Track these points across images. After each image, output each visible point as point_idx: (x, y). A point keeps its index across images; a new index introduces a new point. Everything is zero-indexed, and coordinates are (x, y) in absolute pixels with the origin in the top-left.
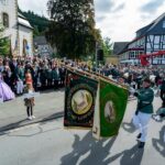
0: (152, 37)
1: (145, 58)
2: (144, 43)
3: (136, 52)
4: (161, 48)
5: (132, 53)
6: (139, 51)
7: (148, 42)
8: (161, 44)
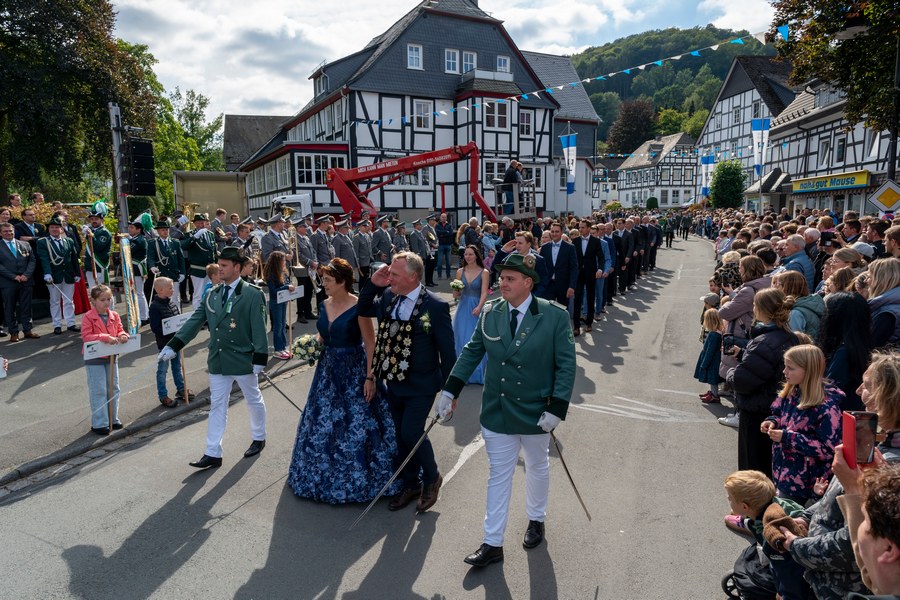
0: (371, 101)
2: (346, 122)
3: (317, 159)
4: (408, 147)
5: (301, 165)
6: (329, 156)
7: (360, 120)
8: (408, 129)
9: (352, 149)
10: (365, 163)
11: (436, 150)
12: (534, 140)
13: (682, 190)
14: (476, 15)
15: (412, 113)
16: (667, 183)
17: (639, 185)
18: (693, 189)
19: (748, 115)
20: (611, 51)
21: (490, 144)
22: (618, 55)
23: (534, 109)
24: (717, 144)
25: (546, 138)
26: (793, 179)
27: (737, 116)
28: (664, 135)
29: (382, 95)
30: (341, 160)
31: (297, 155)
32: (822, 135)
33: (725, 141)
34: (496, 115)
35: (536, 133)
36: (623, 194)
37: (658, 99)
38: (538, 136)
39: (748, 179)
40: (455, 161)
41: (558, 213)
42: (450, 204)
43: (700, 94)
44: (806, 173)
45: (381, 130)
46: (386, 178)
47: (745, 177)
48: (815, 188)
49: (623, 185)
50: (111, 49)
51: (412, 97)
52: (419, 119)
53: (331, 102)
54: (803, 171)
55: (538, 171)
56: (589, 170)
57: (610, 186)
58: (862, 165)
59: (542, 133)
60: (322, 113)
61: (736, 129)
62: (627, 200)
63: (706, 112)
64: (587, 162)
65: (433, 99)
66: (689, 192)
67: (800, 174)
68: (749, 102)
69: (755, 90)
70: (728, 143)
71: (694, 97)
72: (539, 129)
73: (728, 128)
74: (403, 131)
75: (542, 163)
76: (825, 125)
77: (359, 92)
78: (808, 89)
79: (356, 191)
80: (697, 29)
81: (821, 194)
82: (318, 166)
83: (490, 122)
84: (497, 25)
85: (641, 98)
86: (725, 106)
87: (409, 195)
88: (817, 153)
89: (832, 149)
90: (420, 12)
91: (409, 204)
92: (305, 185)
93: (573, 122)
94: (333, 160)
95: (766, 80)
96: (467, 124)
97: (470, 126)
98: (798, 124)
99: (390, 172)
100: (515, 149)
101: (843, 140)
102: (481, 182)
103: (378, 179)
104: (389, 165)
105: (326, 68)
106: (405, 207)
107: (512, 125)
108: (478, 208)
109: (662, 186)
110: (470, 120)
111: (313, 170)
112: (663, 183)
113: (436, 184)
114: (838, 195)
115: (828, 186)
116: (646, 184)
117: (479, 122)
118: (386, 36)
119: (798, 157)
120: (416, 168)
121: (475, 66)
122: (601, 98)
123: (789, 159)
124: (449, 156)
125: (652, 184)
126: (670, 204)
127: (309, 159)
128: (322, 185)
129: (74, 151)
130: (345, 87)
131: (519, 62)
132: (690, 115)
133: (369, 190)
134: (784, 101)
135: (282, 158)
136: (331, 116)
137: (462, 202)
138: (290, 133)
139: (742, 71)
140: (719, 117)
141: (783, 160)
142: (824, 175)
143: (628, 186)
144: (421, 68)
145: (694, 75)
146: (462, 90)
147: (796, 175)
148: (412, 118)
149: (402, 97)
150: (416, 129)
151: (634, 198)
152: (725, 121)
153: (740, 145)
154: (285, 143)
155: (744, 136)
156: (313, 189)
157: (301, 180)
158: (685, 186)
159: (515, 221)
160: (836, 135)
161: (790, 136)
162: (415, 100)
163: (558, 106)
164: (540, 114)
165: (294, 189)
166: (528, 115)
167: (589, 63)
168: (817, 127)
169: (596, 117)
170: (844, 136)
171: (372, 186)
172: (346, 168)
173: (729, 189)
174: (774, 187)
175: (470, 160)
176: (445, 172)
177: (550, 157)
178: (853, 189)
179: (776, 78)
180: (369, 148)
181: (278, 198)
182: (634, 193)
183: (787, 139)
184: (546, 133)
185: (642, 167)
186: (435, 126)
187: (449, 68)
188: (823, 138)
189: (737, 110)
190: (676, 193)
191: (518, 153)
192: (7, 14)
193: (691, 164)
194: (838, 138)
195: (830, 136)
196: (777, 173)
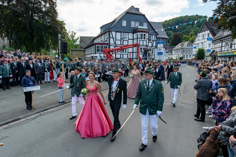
0: (114, 33)
1: (109, 52)
2: (108, 38)
3: (101, 46)
4: (122, 44)
5: (97, 48)
6: (104, 46)
7: (111, 38)
8: (122, 40)
9: (109, 44)
10: (112, 48)
11: (129, 45)
12: (152, 43)
13: (189, 55)
14: (139, 13)
15: (123, 36)
17: (178, 54)
18: (191, 55)
19: (206, 37)
20: (171, 21)
21: (141, 43)
22: (173, 22)
23: (152, 35)
24: (198, 44)
25: (155, 42)
26: (218, 53)
27: (203, 37)
28: (184, 41)
29: (116, 32)
30: (106, 47)
31: (96, 45)
32: (226, 42)
33: (200, 43)
34: (143, 37)
35: (152, 41)
36: (173, 56)
37: (183, 33)
38: (153, 42)
39: (206, 53)
40: (133, 47)
41: (157, 60)
42: (131, 57)
43: (194, 31)
44: (221, 51)
45: (116, 40)
46: (116, 51)
47: (205, 52)
48: (224, 55)
49: (173, 53)
50: (57, 22)
51: (123, 32)
52: (125, 37)
53: (105, 33)
55: (153, 50)
56: (165, 50)
57: (170, 54)
59: (154, 41)
60: (102, 36)
61: (203, 40)
62: (175, 57)
63: (195, 36)
64: (165, 48)
65: (128, 33)
66: (191, 56)
67: (220, 51)
68: (206, 34)
69: (208, 31)
70: (201, 43)
71: (192, 32)
72: (153, 40)
73: (201, 40)
74: (121, 40)
75: (154, 48)
76: (226, 39)
77: (111, 31)
78: (222, 30)
79: (110, 54)
80: (193, 16)
81: (225, 57)
82: (101, 48)
83: (141, 38)
84: (144, 16)
85: (179, 33)
86: (200, 34)
87: (122, 55)
88: (224, 46)
89: (228, 45)
90: (126, 13)
91: (122, 57)
92: (98, 52)
93: (162, 38)
94: (105, 47)
95: (211, 28)
96: (136, 39)
97: (137, 39)
98: (220, 39)
99: (117, 50)
100: (147, 44)
101: (231, 43)
102: (139, 52)
103: (115, 51)
104: (118, 48)
105: (103, 26)
106: (121, 58)
107: (147, 39)
108: (138, 58)
110: (137, 38)
111: (100, 49)
112: (184, 53)
113: (128, 52)
114: (230, 57)
115: (227, 54)
116: (179, 53)
117: (139, 38)
118: (117, 18)
119: (219, 47)
120: (124, 49)
121: (138, 25)
122: (168, 32)
123: (217, 48)
124: (132, 46)
125: (181, 53)
126: (185, 59)
127: (99, 46)
128: (102, 52)
129: (48, 44)
130: (108, 30)
131: (149, 24)
132: (191, 37)
133: (113, 54)
134: (216, 33)
135: (93, 46)
136: (104, 37)
137: (134, 57)
138: (95, 41)
139: (205, 26)
140: (199, 37)
141: (215, 48)
142: (226, 52)
143: (175, 54)
144: (126, 26)
145: (192, 27)
146: (135, 31)
147: (219, 52)
148: (123, 37)
149: (121, 32)
150: (124, 40)
151: (176, 57)
152: (200, 38)
153: (204, 44)
154: (94, 43)
155: (205, 42)
156: (100, 53)
157: (97, 51)
158: (189, 54)
159: (147, 61)
160: (229, 42)
162: (124, 33)
163: (158, 34)
164: (154, 36)
165: (95, 53)
166: (151, 37)
167: (165, 24)
168: (225, 40)
169: (167, 37)
170: (232, 42)
171: (113, 53)
172: (107, 49)
173: (201, 55)
174: (213, 55)
175: (136, 47)
176: (130, 50)
177: (156, 47)
178: (234, 55)
179: (214, 28)
180: (113, 44)
181: (92, 55)
182: (176, 56)
183: (217, 43)
184: (155, 41)
185: (179, 49)
186: (128, 39)
187: (132, 26)
189: (203, 35)
190: (187, 56)
191: (148, 45)
192: (36, 15)
193: (191, 49)
194: (230, 43)
195: (228, 42)
196: (214, 51)
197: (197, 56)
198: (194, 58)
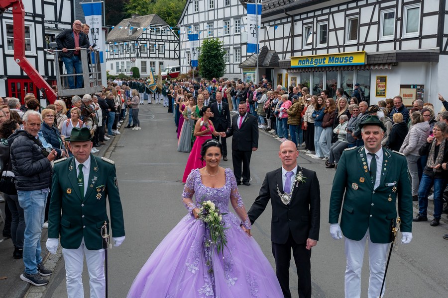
13: (157, 61)
16: (145, 55)
17: (122, 56)
24: (196, 25)
32: (305, 21)
33: (203, 22)
44: (293, 52)
48: (314, 64)
54: (289, 49)
58: (344, 47)
61: (211, 13)
62: (112, 68)
67: (287, 52)
70: (205, 24)
73: (205, 12)
88: (301, 35)
89: (315, 33)
98: (286, 10)
109: (141, 57)
112: (143, 55)
115: (326, 63)
119: (283, 38)
123: (274, 39)
125: (133, 55)
126: (149, 73)
141: (269, 40)
142: (309, 54)
143: (112, 57)
151: (117, 67)
153: (215, 27)
155: (218, 20)
158: (159, 58)
160: (318, 21)
161: (275, 20)
174: (266, 62)
188: (306, 24)
190: (152, 64)
194: (319, 25)
195: (313, 23)
196: (265, 50)
197: (204, 66)
198: (191, 73)
